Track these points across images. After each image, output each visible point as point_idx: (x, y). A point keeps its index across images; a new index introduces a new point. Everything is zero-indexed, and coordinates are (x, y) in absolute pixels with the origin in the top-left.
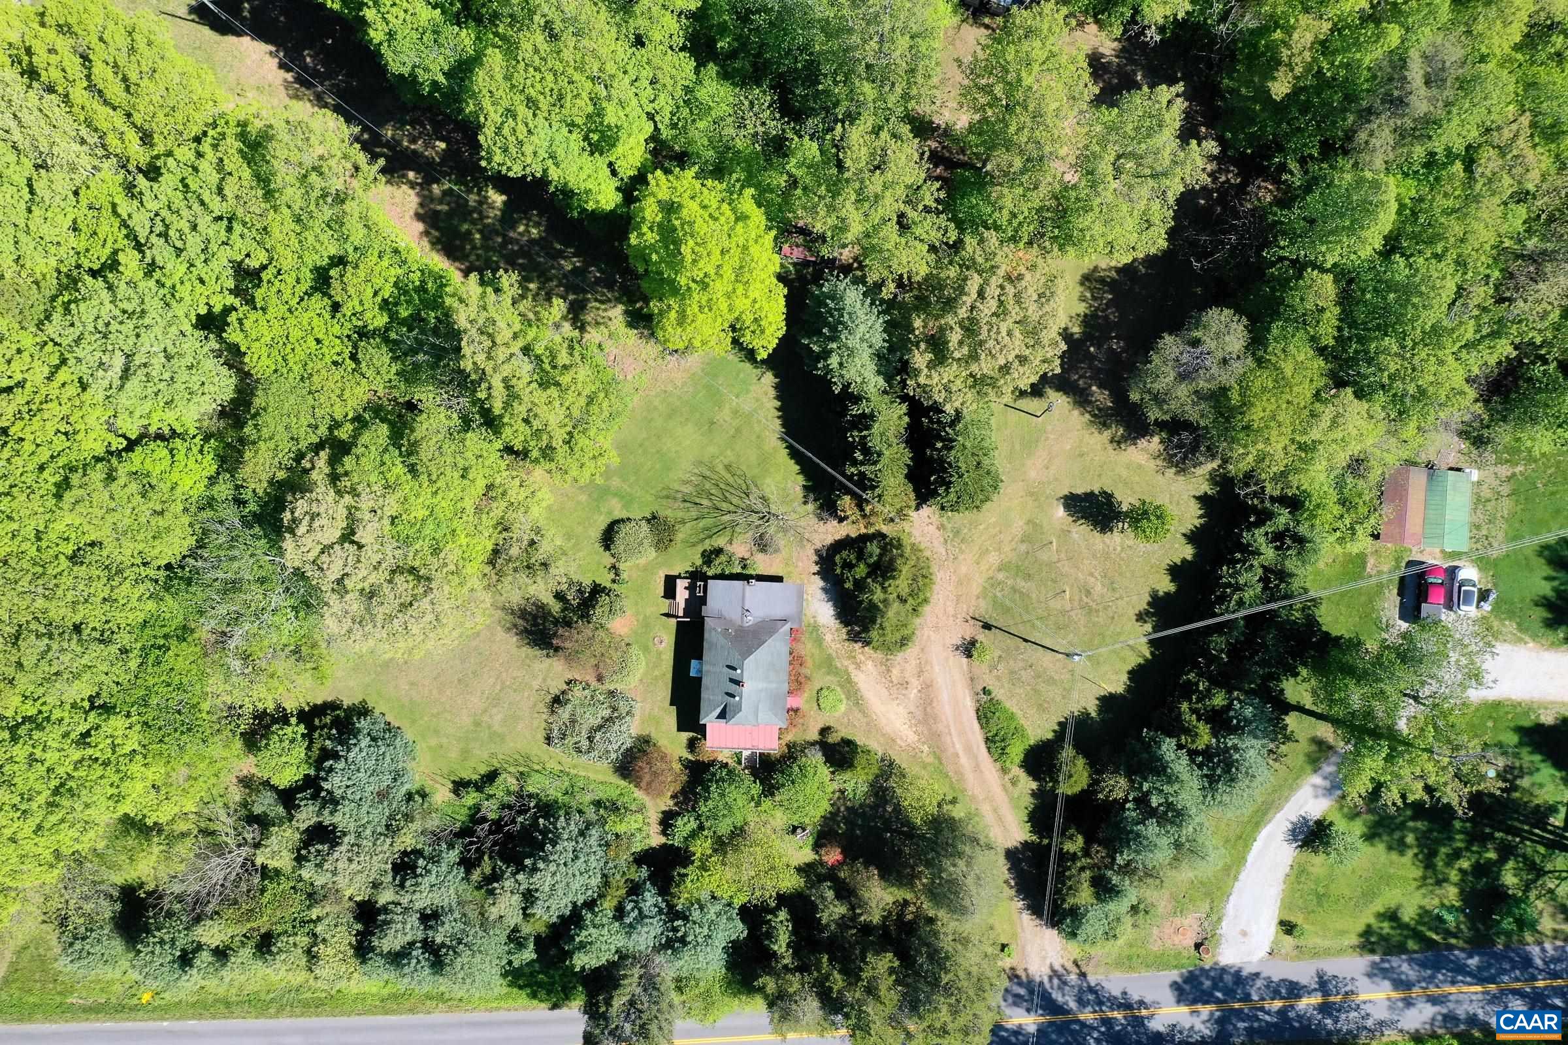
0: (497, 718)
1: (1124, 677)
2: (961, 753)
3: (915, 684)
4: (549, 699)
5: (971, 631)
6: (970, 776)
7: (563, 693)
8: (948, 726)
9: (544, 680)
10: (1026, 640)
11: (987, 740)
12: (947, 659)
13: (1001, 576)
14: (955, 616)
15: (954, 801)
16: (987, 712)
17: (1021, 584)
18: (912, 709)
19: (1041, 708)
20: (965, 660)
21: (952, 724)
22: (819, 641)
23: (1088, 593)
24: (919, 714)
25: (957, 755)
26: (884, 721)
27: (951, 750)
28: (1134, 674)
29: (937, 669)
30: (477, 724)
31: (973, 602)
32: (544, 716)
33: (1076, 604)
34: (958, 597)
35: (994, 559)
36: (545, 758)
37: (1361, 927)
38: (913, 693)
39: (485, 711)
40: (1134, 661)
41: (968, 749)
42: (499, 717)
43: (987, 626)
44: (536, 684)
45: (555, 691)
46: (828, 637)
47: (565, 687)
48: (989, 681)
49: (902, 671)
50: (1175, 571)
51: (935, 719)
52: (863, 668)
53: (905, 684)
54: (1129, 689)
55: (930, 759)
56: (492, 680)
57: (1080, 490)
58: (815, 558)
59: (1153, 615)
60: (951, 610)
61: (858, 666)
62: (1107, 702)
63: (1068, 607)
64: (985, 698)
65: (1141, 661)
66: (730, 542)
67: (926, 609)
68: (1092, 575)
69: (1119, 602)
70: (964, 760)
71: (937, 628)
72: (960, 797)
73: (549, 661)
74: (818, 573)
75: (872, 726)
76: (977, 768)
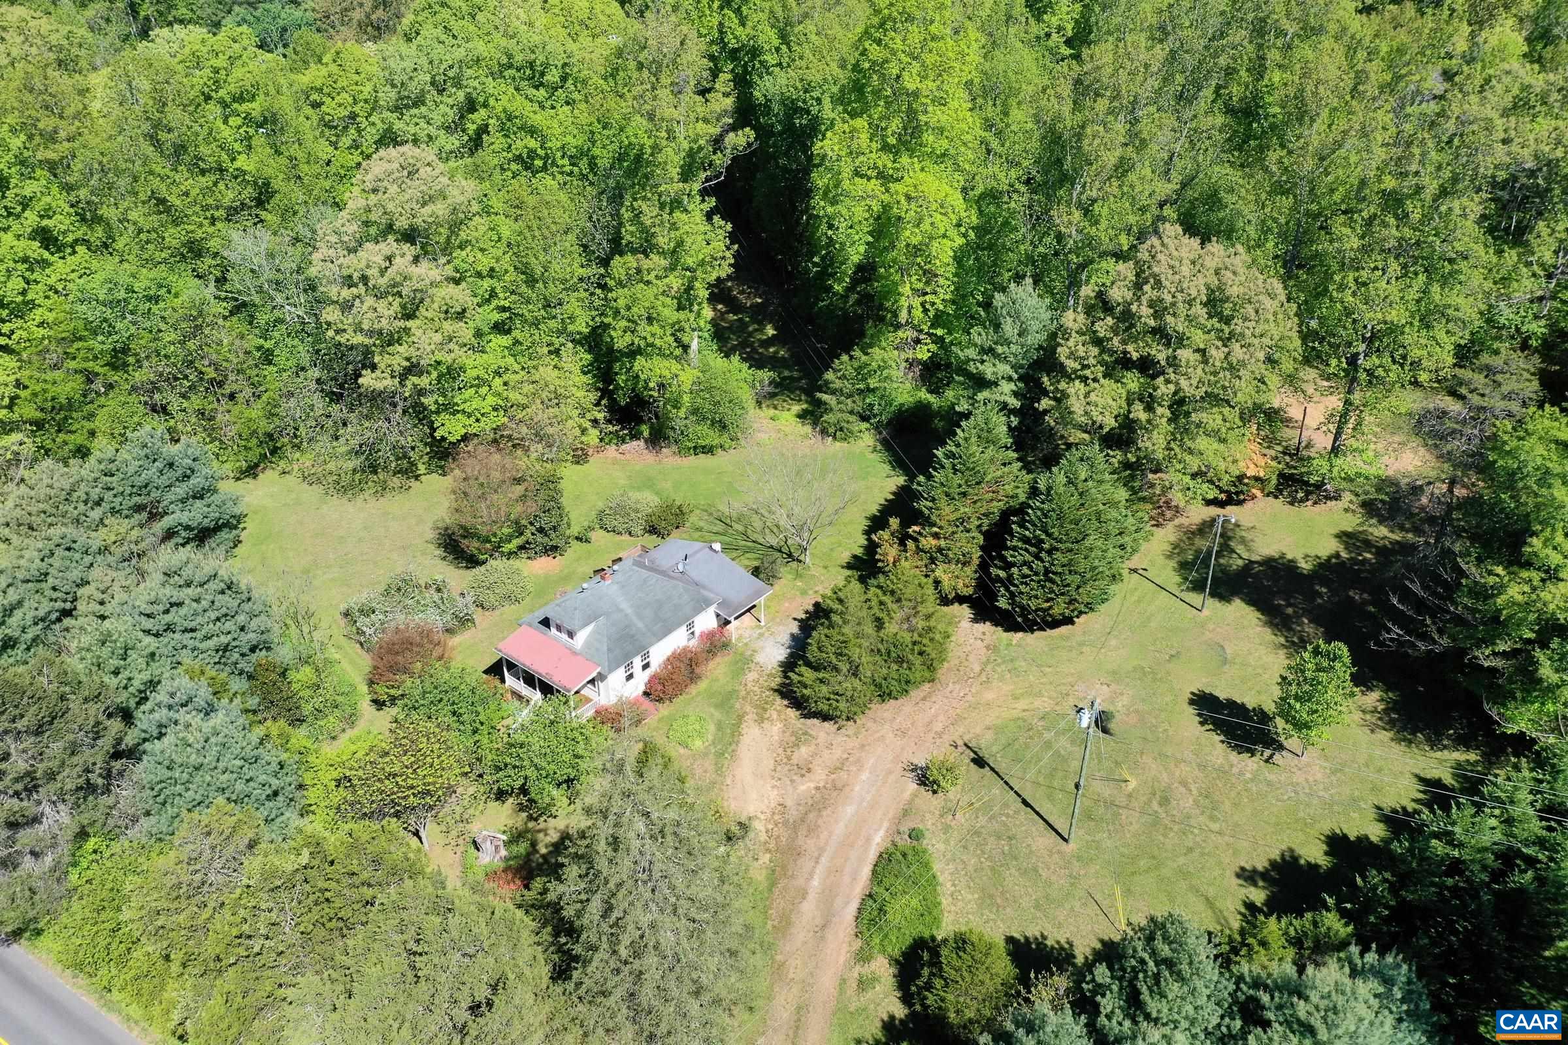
2: (812, 896)
3: (820, 776)
5: (953, 757)
6: (800, 934)
8: (822, 850)
10: (1025, 803)
12: (890, 772)
13: (1040, 724)
14: (940, 735)
18: (789, 803)
19: (988, 899)
21: (830, 850)
22: (737, 672)
23: (1165, 801)
24: (793, 814)
25: (804, 895)
26: (735, 792)
27: (800, 882)
29: (864, 776)
31: (979, 731)
33: (1137, 804)
34: (960, 718)
38: (806, 786)
41: (829, 895)
43: (979, 762)
46: (751, 674)
48: (929, 824)
49: (813, 755)
50: (1337, 843)
51: (812, 830)
52: (766, 725)
53: (805, 770)
55: (758, 879)
58: (810, 608)
59: (1274, 877)
60: (941, 725)
61: (761, 720)
63: (1121, 800)
64: (909, 843)
68: (1184, 783)
70: (809, 909)
71: (903, 734)
74: (799, 622)
76: (821, 929)
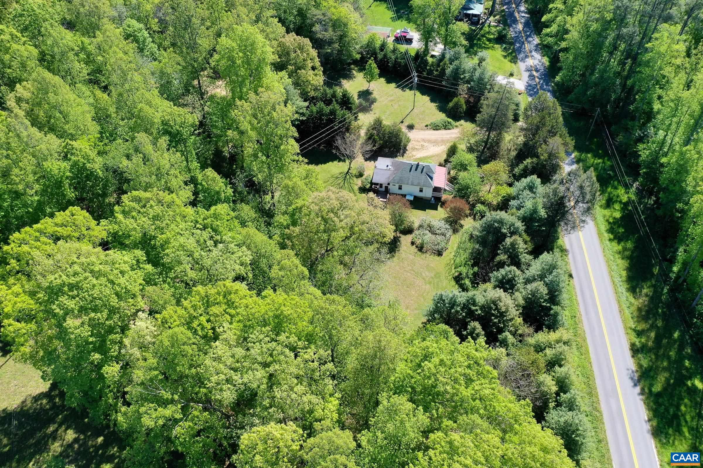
0: (427, 274)
1: (424, 96)
4: (419, 253)
7: (417, 247)
9: (410, 254)
10: (408, 115)
11: (445, 129)
12: (414, 133)
16: (436, 127)
19: (434, 115)
20: (415, 130)
21: (438, 137)
28: (423, 94)
29: (417, 137)
30: (430, 283)
32: (428, 256)
36: (448, 258)
37: (509, 63)
39: (424, 279)
40: (418, 94)
42: (427, 273)
43: (402, 122)
44: (411, 257)
45: (416, 250)
47: (414, 246)
48: (423, 125)
49: (417, 145)
51: (436, 140)
52: (414, 154)
53: (422, 145)
54: (428, 96)
56: (409, 274)
58: (368, 161)
59: (403, 88)
64: (429, 127)
66: (357, 185)
69: (398, 94)
73: (401, 251)
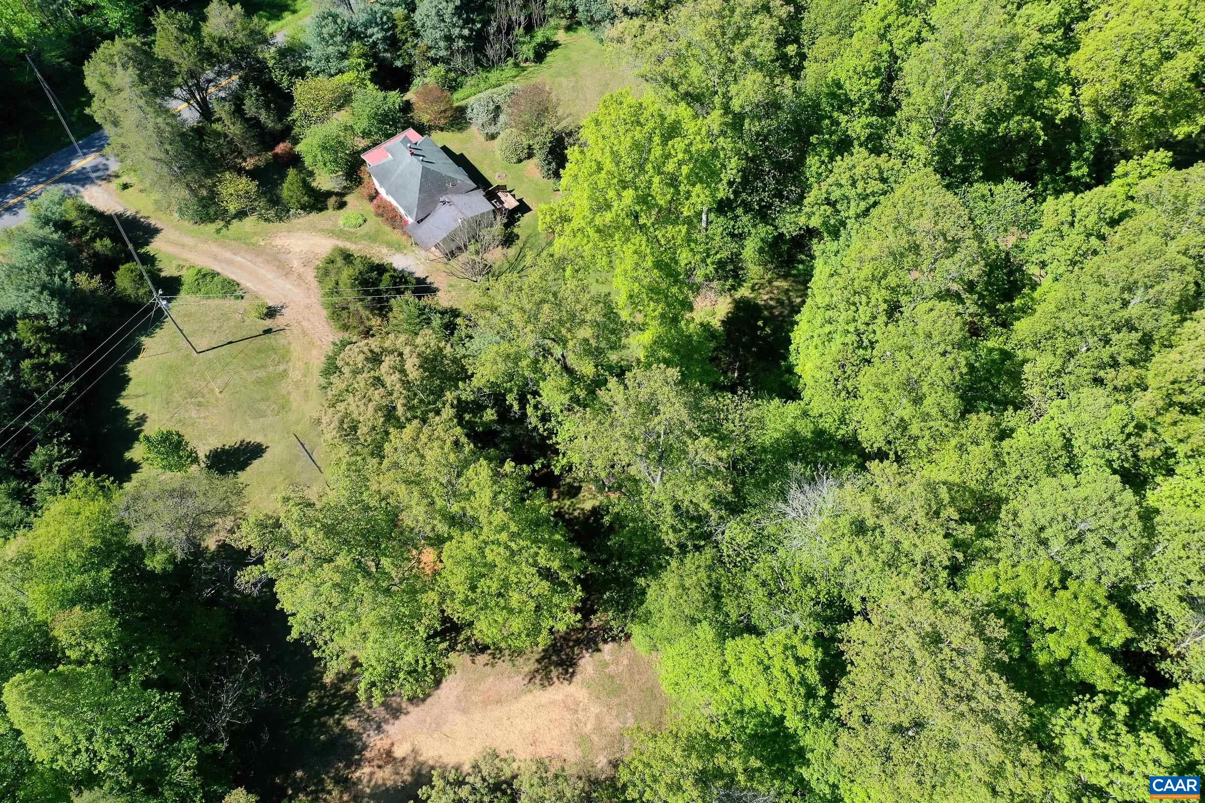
1: (131, 374)
3: (297, 268)
5: (278, 321)
8: (254, 264)
11: (217, 275)
12: (286, 297)
13: (281, 368)
14: (299, 323)
15: (218, 231)
16: (230, 288)
17: (262, 374)
18: (289, 256)
20: (270, 304)
22: (390, 245)
23: (199, 404)
24: (282, 256)
26: (305, 235)
28: (127, 380)
29: (288, 286)
31: (291, 338)
33: (205, 391)
34: (305, 334)
35: (295, 375)
38: (296, 264)
40: (131, 389)
41: (230, 263)
43: (268, 331)
46: (385, 250)
48: (242, 304)
50: (133, 468)
54: (123, 370)
55: (253, 240)
57: (256, 463)
58: (435, 285)
59: (134, 427)
60: (305, 323)
62: (135, 353)
63: (211, 385)
64: (237, 294)
65: (124, 393)
67: (325, 313)
69: (168, 416)
70: (228, 255)
71: (308, 307)
72: (216, 236)
74: (425, 279)
75: (314, 229)
76: (215, 258)
